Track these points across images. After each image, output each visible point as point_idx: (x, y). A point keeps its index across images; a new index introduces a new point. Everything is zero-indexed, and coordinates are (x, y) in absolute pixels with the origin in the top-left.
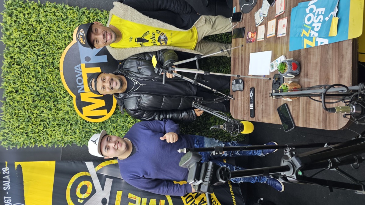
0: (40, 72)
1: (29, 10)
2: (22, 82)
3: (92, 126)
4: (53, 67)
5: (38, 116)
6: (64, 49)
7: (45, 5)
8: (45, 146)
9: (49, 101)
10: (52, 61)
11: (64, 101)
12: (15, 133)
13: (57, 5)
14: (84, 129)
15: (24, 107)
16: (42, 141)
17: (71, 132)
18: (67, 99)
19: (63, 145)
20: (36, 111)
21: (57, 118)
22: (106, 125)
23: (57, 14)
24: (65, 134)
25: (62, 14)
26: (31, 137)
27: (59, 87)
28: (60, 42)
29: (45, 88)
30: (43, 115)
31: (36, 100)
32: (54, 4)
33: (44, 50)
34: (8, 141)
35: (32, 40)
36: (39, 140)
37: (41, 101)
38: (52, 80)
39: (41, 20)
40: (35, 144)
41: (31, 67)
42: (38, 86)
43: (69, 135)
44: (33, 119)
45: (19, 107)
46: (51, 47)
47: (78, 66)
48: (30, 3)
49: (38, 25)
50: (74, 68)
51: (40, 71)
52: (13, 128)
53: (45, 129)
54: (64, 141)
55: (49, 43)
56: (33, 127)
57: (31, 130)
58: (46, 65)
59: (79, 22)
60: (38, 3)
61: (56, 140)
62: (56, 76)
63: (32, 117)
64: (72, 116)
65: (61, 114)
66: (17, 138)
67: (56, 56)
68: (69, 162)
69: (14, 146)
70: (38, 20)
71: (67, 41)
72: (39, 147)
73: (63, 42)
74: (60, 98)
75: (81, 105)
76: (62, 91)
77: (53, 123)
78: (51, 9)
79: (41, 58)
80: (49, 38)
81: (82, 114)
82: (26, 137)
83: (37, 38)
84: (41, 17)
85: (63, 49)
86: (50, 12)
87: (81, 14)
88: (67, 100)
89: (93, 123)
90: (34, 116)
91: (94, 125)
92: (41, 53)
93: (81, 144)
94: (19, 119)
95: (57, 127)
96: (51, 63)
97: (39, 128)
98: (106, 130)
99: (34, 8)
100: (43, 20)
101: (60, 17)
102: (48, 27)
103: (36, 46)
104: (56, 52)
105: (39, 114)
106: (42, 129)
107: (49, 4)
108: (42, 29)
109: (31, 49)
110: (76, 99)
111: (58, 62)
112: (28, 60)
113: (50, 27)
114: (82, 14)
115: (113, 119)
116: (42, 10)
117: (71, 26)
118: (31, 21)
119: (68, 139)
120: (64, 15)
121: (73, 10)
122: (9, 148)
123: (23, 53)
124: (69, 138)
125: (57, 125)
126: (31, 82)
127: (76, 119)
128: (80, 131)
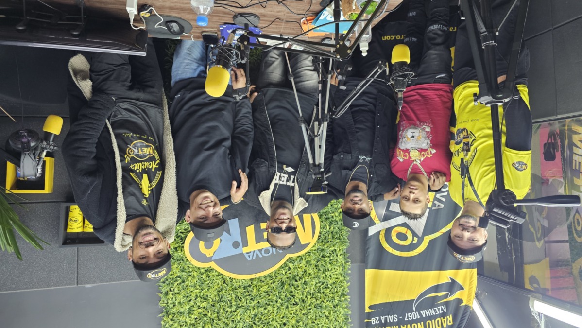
0: (259, 302)
1: (176, 325)
2: (273, 319)
3: (324, 230)
4: (250, 286)
5: (314, 297)
7: (164, 307)
8: (349, 284)
9: (296, 286)
10: (243, 289)
11: (294, 268)
12: (334, 319)
13: (164, 292)
14: (329, 240)
15: (304, 314)
16: (343, 288)
17: (333, 256)
18: (291, 265)
19: (349, 263)
20: (309, 300)
21: (316, 275)
22: (323, 213)
23: (176, 291)
24: (335, 263)
25: (175, 285)
26: (338, 300)
27: (276, 276)
28: (216, 282)
29: (280, 292)
30: (312, 291)
31: (295, 301)
32: (161, 296)
33: (229, 300)
34: (343, 325)
35: (218, 316)
36: (341, 291)
37: (295, 296)
38: (267, 286)
39: (187, 309)
40: (346, 295)
41: (253, 313)
42: (277, 302)
44: (318, 302)
45: (304, 319)
46: (225, 292)
47: (247, 256)
48: (166, 325)
49: (195, 312)
50: (250, 261)
51: (257, 302)
52: (329, 322)
53: (329, 286)
54: (344, 263)
55: (218, 295)
56: (327, 301)
57: (331, 302)
58: (249, 295)
59: (182, 260)
60: (164, 316)
61: (342, 272)
63: (316, 303)
64: (313, 256)
65: (311, 270)
66: (340, 316)
67: (236, 285)
68: (367, 254)
69: (349, 317)
70: (188, 312)
71: (215, 273)
72: (349, 290)
73: (214, 278)
74: (290, 273)
75: (297, 245)
76: (281, 272)
77: (322, 278)
78: (170, 299)
79: (240, 302)
80: (212, 296)
81: (309, 243)
82: (338, 307)
83: (214, 311)
84: (182, 310)
85: (225, 277)
86: (174, 299)
88: (293, 265)
89: (321, 230)
90: (315, 301)
92: (234, 303)
93: (347, 242)
94: (318, 317)
95: (327, 273)
96: (244, 289)
97: (328, 294)
99: (171, 320)
100: (187, 307)
101: (180, 287)
102: (195, 299)
103: (226, 311)
104: (230, 285)
105: (312, 295)
106: (329, 290)
107: (164, 301)
108: (201, 306)
109: (230, 316)
110: (291, 253)
111: (243, 281)
112: (243, 318)
113: (197, 297)
116: (172, 309)
117: (191, 270)
118: (190, 320)
119: (341, 259)
120: (177, 281)
122: (351, 323)
123: (236, 325)
125: (324, 273)
126: (273, 310)
127: (316, 252)
128: (331, 245)
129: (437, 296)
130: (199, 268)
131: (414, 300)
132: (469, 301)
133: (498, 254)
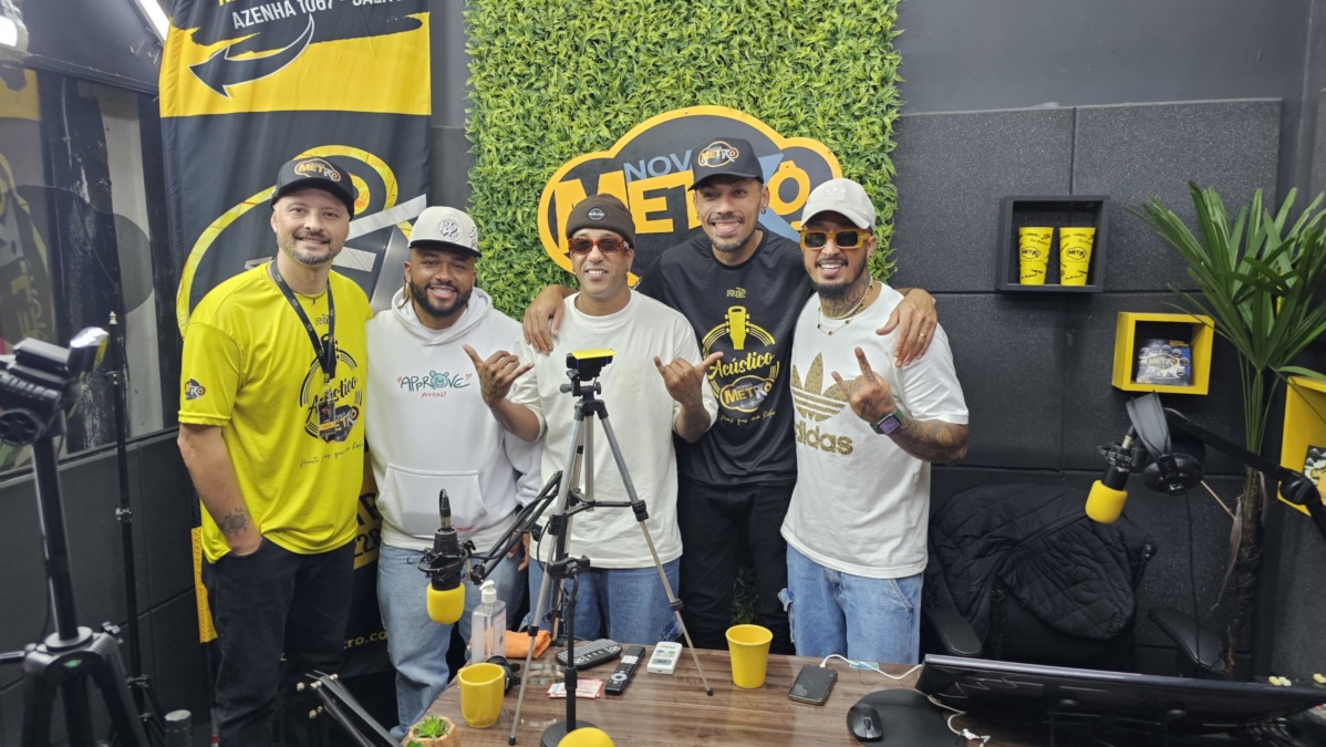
0: (679, 51)
1: (866, 9)
2: (646, 10)
3: (527, 210)
4: (699, 89)
5: (551, 57)
6: (753, 115)
7: (891, 51)
8: (469, 82)
9: (593, 84)
10: (715, 84)
11: (597, 125)
13: (890, 84)
14: (516, 187)
15: (575, 17)
16: (484, 74)
17: (507, 149)
18: (605, 133)
19: (469, 131)
20: (563, 49)
21: (547, 108)
22: (531, 249)
23: (863, 87)
24: (502, 133)
25: (864, 101)
26: (494, 45)
27: (638, 108)
28: (775, 102)
29: (632, 71)
30: (555, 69)
31: (596, 49)
32: (895, 77)
33: (747, 59)
35: (772, 24)
36: (487, 66)
37: (597, 61)
38: (659, 87)
39: (839, 42)
40: (476, 56)
41: (692, 27)
42: (637, 50)
43: (498, 146)
44: (541, 44)
45: (574, 5)
46: (754, 78)
48: (888, 10)
49: (822, 36)
51: (682, 52)
53: (515, 80)
54: (482, 132)
55: (770, 72)
56: (519, 45)
57: (511, 42)
58: (700, 68)
59: (848, 154)
60: (892, 29)
61: (485, 111)
62: (673, 99)
63: (547, 42)
64: (554, 151)
65: (559, 119)
66: (490, 8)
67: (730, 94)
68: (428, 151)
70: (838, 36)
71: (778, 122)
72: (468, 69)
73: (778, 111)
74: (607, 114)
75: (587, 175)
76: (628, 119)
77: (533, 99)
79: (721, 53)
80: (784, 70)
81: (562, 180)
82: (494, 30)
83: (779, 35)
84: (851, 42)
85: (755, 112)
86: (868, 68)
87: (872, 159)
88: (601, 134)
89: (534, 210)
90: (549, 47)
91: (529, 213)
92: (736, 52)
93: (474, 181)
95: (521, 111)
96: (710, 82)
97: (519, 61)
98: (516, 250)
99: (875, 20)
100: (840, 48)
101: (854, 96)
102: (821, 64)
103: (753, 35)
104: (744, 93)
105: (556, 60)
106: (517, 70)
107: (891, 64)
108: (809, 49)
109: (745, 22)
110: (605, 159)
111: (713, 102)
112: (713, 16)
113: (818, 70)
114: (872, 163)
115: (550, 271)
116: (872, 44)
117: (830, 132)
118: (833, 18)
119: (489, 142)
120: (861, 109)
121: (883, 132)
124: (489, 146)
125: (529, 112)
126: (646, 30)
127: (547, 162)
128: (511, 175)
129: (256, 51)
130: (812, 135)
131: (311, 42)
132: (178, 40)
133: (104, 141)
